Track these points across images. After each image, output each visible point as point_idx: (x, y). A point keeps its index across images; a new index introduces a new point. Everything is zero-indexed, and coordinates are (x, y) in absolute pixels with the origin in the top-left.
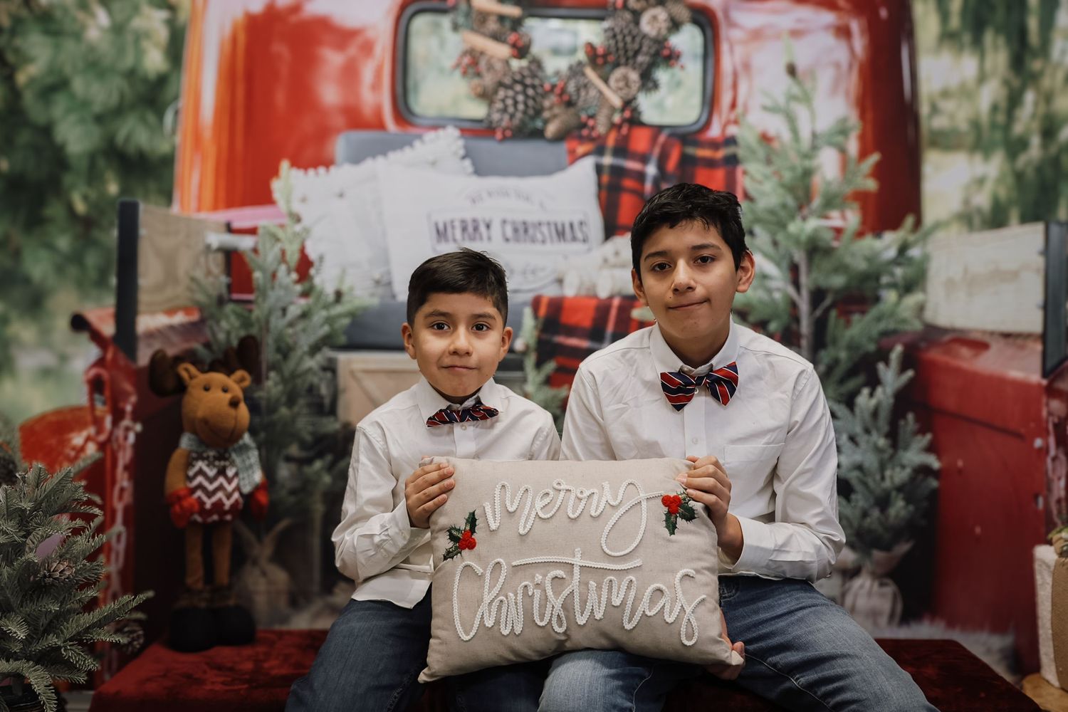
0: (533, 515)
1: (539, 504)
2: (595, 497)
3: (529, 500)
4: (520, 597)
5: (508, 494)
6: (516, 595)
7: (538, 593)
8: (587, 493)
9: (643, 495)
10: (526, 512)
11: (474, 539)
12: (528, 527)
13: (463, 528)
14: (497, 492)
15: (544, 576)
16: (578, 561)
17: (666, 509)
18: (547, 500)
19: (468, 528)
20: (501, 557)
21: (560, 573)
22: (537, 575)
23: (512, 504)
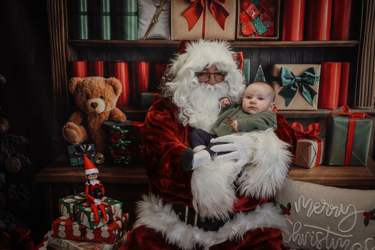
0: (312, 211)
1: (315, 208)
2: (337, 210)
3: (311, 205)
4: (306, 236)
5: (304, 201)
6: (305, 235)
7: (312, 237)
8: (334, 208)
9: (356, 212)
10: (310, 209)
11: (290, 212)
12: (310, 215)
13: (286, 207)
14: (300, 199)
15: (315, 232)
16: (328, 231)
17: (365, 217)
18: (318, 207)
19: (288, 208)
20: (299, 222)
21: (321, 233)
22: (312, 231)
23: (305, 205)
